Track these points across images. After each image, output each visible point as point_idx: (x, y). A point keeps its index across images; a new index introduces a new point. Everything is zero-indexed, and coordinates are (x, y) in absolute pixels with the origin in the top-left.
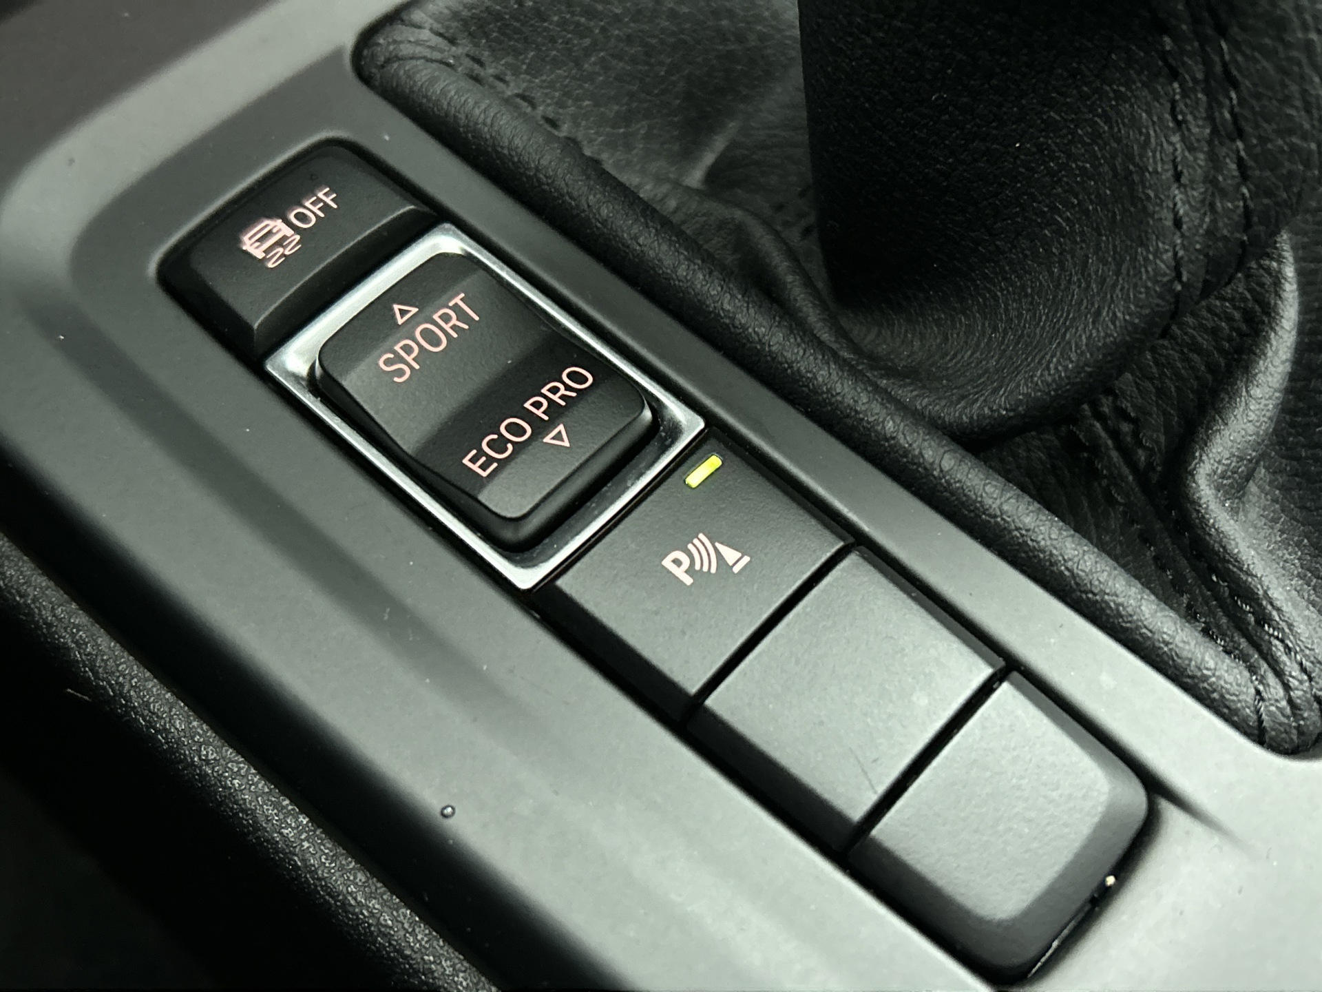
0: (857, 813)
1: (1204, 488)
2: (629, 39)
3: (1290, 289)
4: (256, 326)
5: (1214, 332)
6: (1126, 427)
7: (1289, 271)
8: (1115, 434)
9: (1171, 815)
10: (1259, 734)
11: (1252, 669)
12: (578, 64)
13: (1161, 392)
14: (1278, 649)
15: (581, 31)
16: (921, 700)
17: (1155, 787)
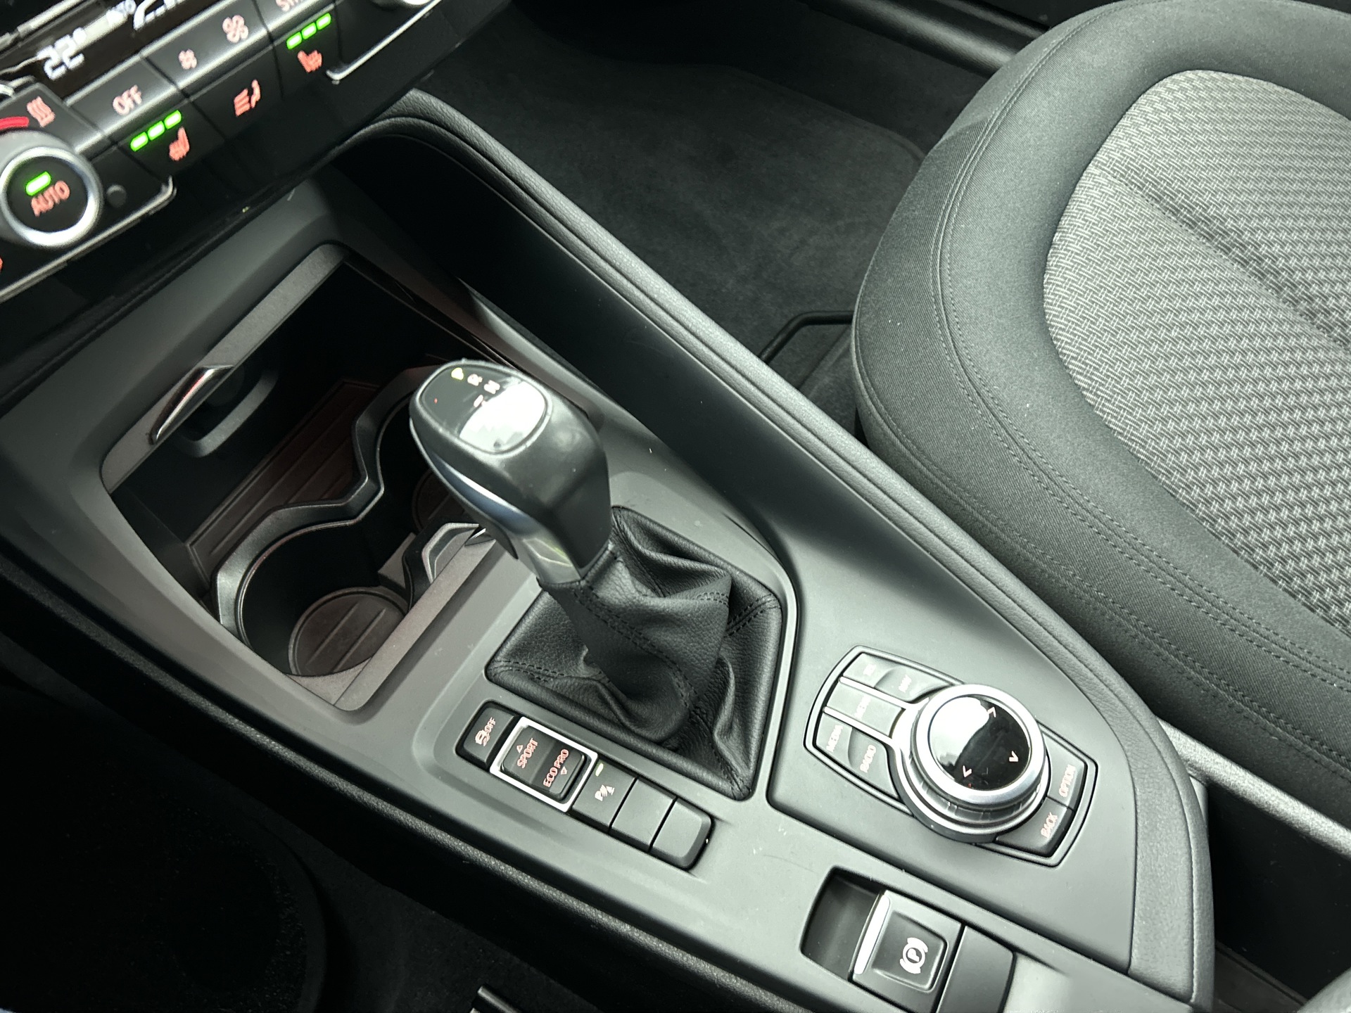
0: (649, 843)
1: (716, 737)
2: (554, 637)
3: (732, 675)
4: (485, 760)
5: (718, 688)
6: (705, 716)
7: (731, 670)
8: (702, 718)
9: (718, 824)
10: (734, 798)
11: (731, 782)
12: (542, 650)
13: (711, 705)
14: (735, 776)
15: (541, 642)
16: (658, 812)
17: (712, 817)
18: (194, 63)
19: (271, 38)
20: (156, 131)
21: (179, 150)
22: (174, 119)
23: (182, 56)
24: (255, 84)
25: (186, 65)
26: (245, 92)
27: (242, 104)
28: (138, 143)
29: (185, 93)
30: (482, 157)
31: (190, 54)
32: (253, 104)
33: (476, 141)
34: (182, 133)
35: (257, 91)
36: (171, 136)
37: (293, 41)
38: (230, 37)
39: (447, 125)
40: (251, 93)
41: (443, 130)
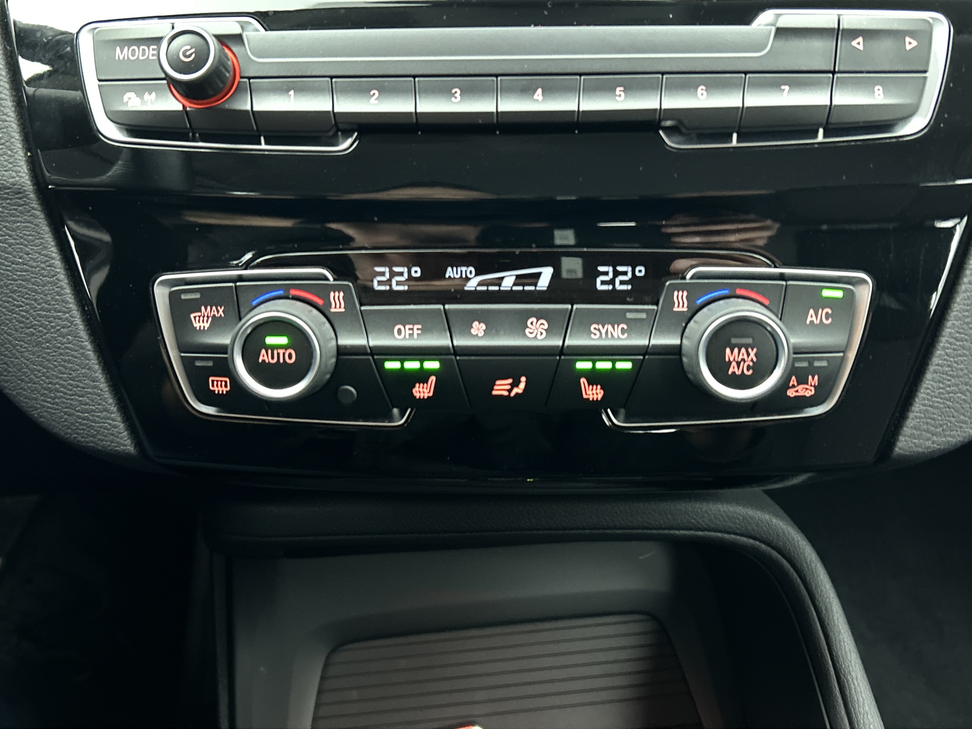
18: (481, 334)
19: (562, 351)
20: (412, 365)
21: (422, 391)
22: (432, 365)
23: (476, 324)
24: (523, 379)
25: (473, 331)
26: (510, 381)
27: (501, 388)
28: (392, 365)
29: (456, 351)
30: (819, 628)
31: (483, 326)
32: (513, 394)
33: (823, 609)
34: (433, 378)
35: (522, 385)
36: (422, 376)
37: (583, 365)
38: (527, 331)
39: (806, 578)
40: (515, 384)
41: (799, 580)
